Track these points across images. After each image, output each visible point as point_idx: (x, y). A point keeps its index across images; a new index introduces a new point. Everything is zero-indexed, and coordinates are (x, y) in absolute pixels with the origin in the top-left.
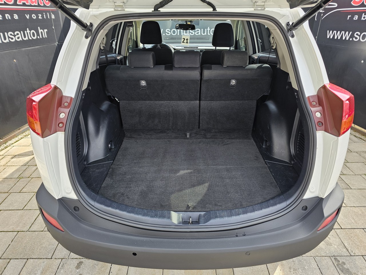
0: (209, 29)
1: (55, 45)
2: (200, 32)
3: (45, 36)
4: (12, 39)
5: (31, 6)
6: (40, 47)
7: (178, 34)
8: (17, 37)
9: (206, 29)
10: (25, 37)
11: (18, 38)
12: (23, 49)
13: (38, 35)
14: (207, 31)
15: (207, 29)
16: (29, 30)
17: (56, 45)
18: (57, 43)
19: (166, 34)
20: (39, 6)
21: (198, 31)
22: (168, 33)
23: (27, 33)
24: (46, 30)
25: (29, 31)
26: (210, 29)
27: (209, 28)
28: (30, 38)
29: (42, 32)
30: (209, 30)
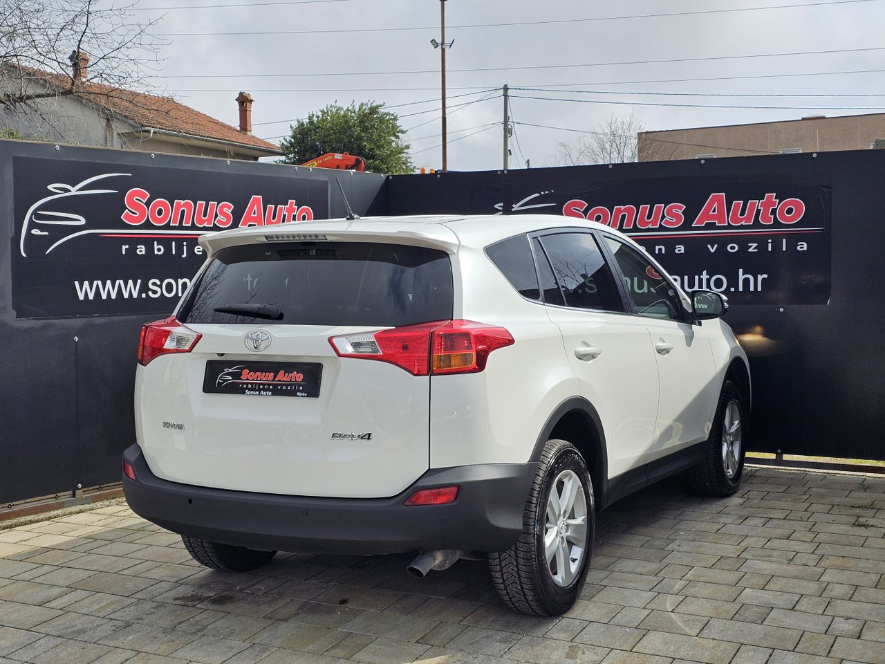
0: (705, 276)
9: (697, 277)
14: (701, 281)
15: (699, 278)
26: (708, 277)
27: (705, 272)
30: (707, 279)
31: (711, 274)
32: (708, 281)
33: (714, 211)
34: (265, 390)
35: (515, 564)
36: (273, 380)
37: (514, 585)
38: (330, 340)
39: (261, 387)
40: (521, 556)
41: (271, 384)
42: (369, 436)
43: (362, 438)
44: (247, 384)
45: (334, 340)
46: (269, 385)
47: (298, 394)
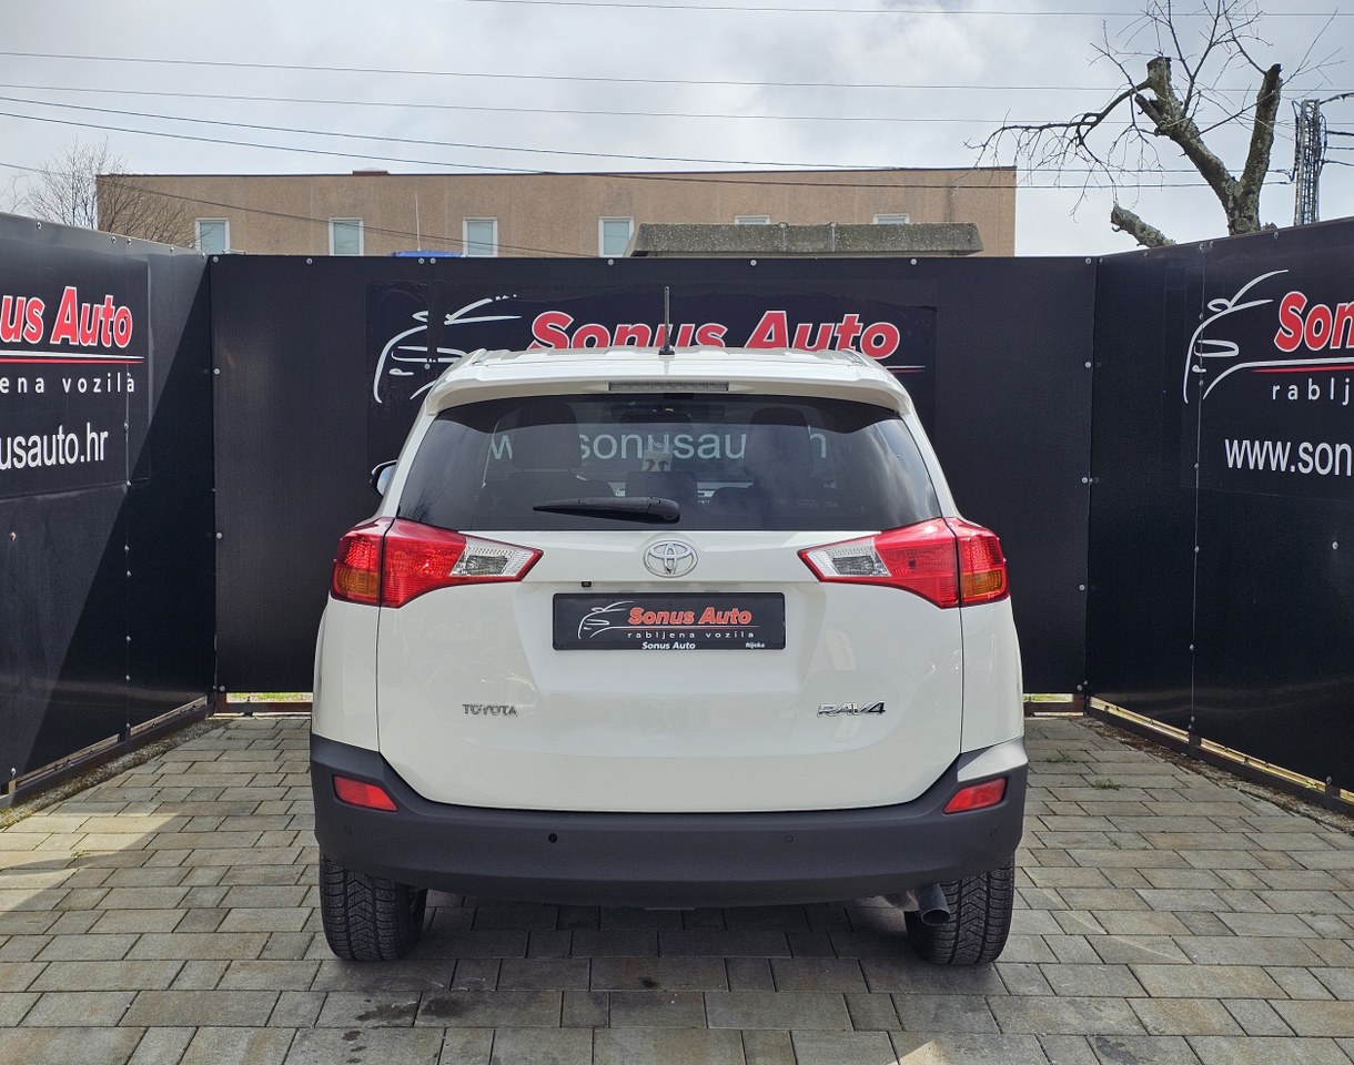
1: (121, 490)
3: (100, 455)
4: (20, 459)
5: (79, 349)
6: (81, 495)
8: (32, 452)
10: (50, 458)
11: (34, 458)
12: (39, 498)
13: (83, 451)
16: (63, 433)
17: (125, 490)
18: (128, 483)
20: (100, 349)
23: (57, 441)
24: (105, 435)
25: (63, 437)
28: (62, 461)
29: (93, 439)
33: (770, 337)
34: (682, 641)
35: (985, 889)
36: (695, 623)
37: (976, 922)
38: (802, 555)
39: (672, 635)
40: (997, 876)
41: (692, 631)
42: (881, 709)
43: (870, 711)
44: (643, 632)
45: (811, 556)
46: (687, 632)
47: (747, 645)
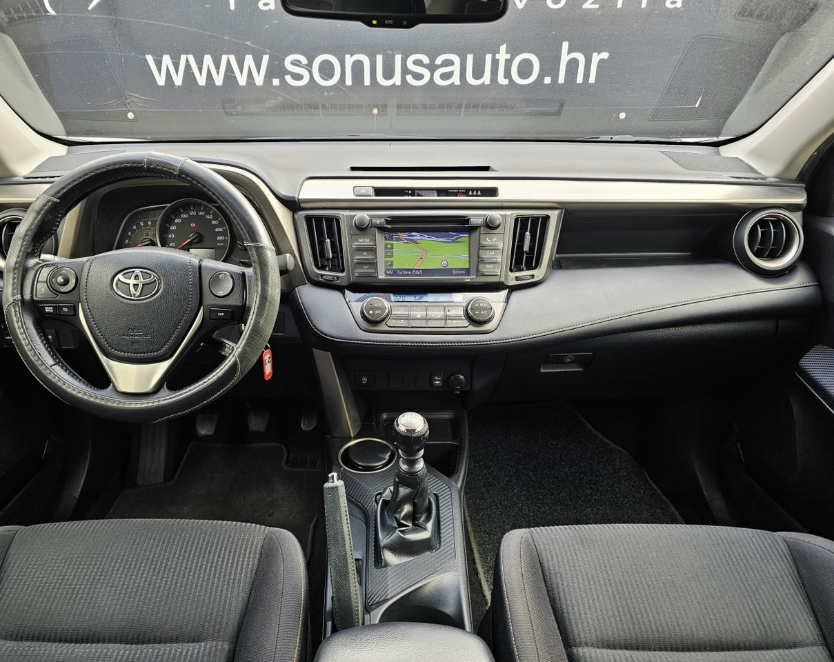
0: (503, 56)
2: (456, 68)
7: (349, 82)
9: (489, 57)
14: (495, 63)
15: (493, 58)
19: (288, 78)
21: (450, 63)
22: (298, 77)
26: (508, 56)
27: (503, 48)
30: (506, 60)
31: (513, 52)
32: (508, 63)
